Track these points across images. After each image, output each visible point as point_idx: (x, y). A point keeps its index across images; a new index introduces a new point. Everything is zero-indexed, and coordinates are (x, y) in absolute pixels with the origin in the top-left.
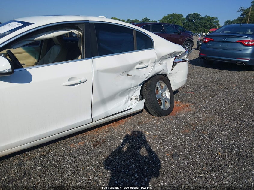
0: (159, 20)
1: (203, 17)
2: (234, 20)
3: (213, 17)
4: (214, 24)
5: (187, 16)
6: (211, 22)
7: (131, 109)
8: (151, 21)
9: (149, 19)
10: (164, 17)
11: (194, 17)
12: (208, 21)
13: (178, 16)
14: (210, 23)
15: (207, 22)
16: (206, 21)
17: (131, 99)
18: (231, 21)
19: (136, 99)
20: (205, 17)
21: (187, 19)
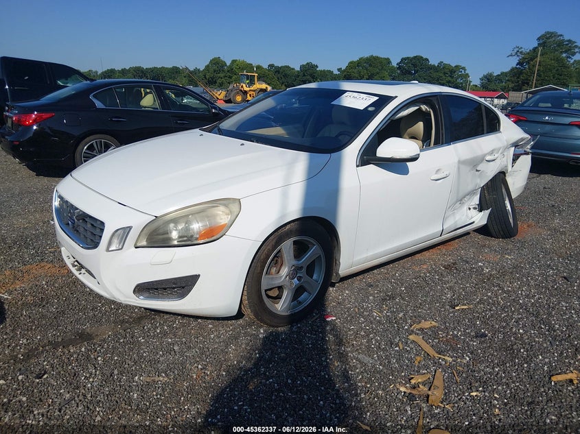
0: (339, 70)
1: (434, 66)
2: (502, 73)
3: (456, 66)
4: (459, 81)
5: (400, 63)
6: (452, 77)
7: (474, 222)
8: (321, 71)
9: (317, 66)
10: (351, 63)
11: (415, 65)
12: (445, 73)
13: (381, 63)
14: (450, 79)
15: (444, 77)
16: (441, 75)
17: (470, 209)
18: (495, 74)
19: (475, 208)
20: (438, 66)
21: (399, 68)
